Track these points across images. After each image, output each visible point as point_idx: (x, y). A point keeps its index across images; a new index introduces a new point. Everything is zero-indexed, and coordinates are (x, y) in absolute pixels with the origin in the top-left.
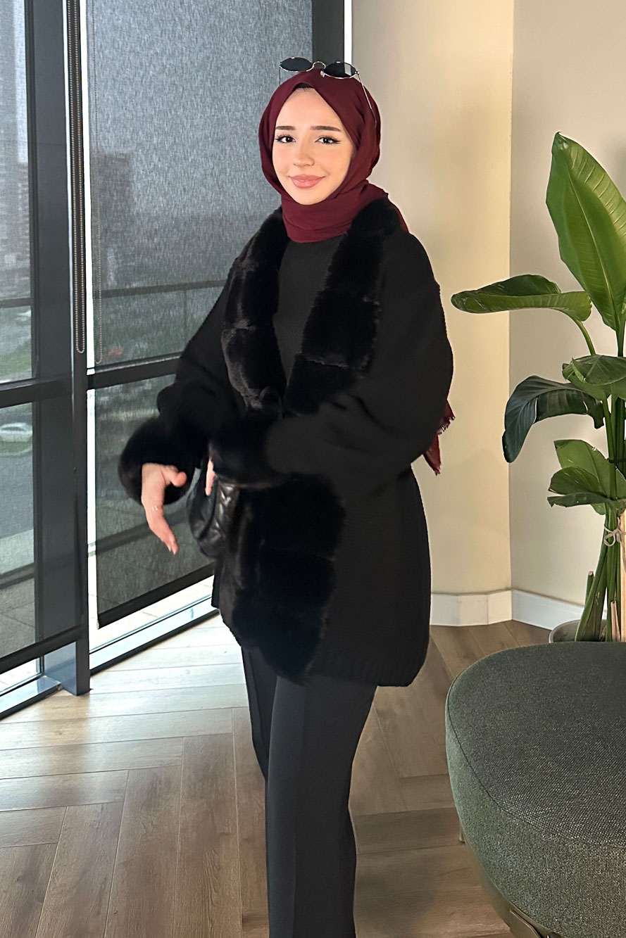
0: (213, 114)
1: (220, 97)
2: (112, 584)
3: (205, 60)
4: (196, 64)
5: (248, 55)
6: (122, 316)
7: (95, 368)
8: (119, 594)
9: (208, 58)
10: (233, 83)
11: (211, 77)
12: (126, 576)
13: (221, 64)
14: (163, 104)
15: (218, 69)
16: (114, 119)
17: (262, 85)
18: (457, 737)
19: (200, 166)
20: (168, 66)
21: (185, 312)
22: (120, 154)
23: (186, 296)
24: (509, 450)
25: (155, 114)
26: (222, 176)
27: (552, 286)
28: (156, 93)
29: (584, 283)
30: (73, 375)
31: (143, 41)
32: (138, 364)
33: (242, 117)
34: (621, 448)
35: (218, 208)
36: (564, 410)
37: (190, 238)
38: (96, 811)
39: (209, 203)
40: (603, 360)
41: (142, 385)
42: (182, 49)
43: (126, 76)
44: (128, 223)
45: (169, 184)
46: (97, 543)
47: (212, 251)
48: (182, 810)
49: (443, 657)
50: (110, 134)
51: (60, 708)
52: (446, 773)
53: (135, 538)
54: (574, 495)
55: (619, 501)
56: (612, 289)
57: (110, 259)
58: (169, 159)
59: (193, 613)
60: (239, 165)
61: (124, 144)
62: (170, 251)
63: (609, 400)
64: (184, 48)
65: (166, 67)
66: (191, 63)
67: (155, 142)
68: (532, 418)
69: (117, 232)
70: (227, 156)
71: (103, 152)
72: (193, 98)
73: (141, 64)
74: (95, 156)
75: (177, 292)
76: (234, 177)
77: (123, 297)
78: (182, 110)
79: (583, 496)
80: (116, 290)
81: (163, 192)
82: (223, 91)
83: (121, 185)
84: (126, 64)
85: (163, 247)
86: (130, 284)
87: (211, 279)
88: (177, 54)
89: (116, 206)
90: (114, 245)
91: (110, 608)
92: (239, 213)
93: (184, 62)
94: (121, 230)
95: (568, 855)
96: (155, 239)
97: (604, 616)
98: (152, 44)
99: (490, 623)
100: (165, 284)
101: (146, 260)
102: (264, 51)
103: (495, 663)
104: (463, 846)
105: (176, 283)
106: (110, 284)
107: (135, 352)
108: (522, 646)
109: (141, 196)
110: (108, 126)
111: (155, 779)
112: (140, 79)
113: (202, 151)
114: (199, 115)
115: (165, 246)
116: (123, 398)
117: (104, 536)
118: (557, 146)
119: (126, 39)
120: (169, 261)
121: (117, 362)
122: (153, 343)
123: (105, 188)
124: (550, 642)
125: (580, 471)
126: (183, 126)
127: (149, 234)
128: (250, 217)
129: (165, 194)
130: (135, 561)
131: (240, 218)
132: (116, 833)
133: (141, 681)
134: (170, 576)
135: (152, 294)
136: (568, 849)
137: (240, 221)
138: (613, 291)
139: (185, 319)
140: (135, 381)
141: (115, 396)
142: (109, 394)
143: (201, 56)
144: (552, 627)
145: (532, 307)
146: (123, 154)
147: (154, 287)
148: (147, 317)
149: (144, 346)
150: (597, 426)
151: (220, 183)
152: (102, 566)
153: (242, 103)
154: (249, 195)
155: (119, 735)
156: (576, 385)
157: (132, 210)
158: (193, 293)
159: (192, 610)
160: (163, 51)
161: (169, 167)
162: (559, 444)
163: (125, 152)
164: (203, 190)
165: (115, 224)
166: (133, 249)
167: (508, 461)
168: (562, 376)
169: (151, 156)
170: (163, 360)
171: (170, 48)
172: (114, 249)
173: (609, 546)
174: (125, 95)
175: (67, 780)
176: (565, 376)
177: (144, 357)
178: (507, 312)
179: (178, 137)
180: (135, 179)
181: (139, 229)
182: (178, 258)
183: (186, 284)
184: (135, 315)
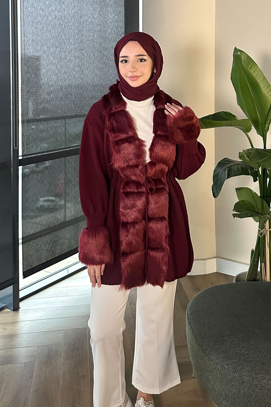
0: (79, 38)
1: (82, 30)
2: (30, 258)
3: (75, 13)
4: (71, 15)
5: (95, 11)
6: (35, 132)
7: (22, 156)
8: (33, 262)
9: (76, 12)
10: (88, 23)
11: (78, 21)
12: (36, 254)
13: (83, 15)
14: (55, 33)
15: (81, 17)
16: (33, 40)
17: (101, 24)
18: (191, 327)
19: (72, 62)
20: (58, 16)
21: (65, 129)
22: (35, 56)
23: (65, 121)
24: (215, 192)
25: (52, 38)
26: (83, 66)
27: (234, 116)
28: (52, 28)
29: (248, 115)
30: (12, 159)
31: (46, 4)
32: (42, 154)
33: (92, 39)
34: (266, 191)
35: (81, 81)
36: (239, 173)
37: (68, 95)
38: (22, 366)
39: (77, 79)
40: (258, 151)
41: (44, 164)
42: (64, 8)
43: (38, 20)
44: (39, 88)
45: (58, 70)
46: (22, 238)
47: (78, 100)
48: (63, 366)
49: (185, 289)
50: (30, 47)
51: (5, 317)
52: (186, 344)
53: (41, 236)
54: (245, 213)
55: (265, 216)
56: (261, 118)
57: (30, 105)
58: (58, 58)
59: (68, 271)
60: (91, 61)
61: (37, 51)
62: (58, 101)
63: (260, 169)
64: (65, 8)
65: (57, 16)
66: (69, 14)
67: (52, 50)
68: (225, 177)
69: (34, 92)
70: (85, 57)
71: (27, 55)
72: (69, 31)
73: (45, 15)
74: (24, 57)
75: (61, 120)
76: (88, 67)
77: (36, 123)
78: (64, 36)
79: (249, 213)
80: (32, 119)
81: (55, 74)
82: (83, 27)
83: (35, 70)
84: (38, 15)
85: (55, 99)
86: (39, 117)
87: (77, 114)
88: (62, 10)
89: (33, 80)
90: (31, 98)
91: (29, 269)
92: (90, 83)
93: (65, 14)
94: (35, 91)
95: (243, 382)
96: (51, 95)
97: (259, 269)
98: (50, 6)
99: (206, 274)
100: (56, 116)
101: (47, 105)
102: (102, 9)
103: (209, 292)
104: (195, 379)
105: (61, 116)
106: (30, 116)
107: (41, 148)
108: (221, 284)
109: (45, 76)
110: (29, 43)
111: (50, 350)
112: (45, 22)
113: (73, 55)
114: (72, 38)
115: (56, 98)
116: (35, 170)
117: (26, 235)
118: (235, 53)
119: (39, 3)
120: (58, 106)
121: (33, 153)
122: (50, 144)
123: (28, 72)
124: (234, 282)
125: (247, 202)
126: (65, 43)
127: (48, 93)
128: (95, 85)
129: (56, 75)
130: (40, 247)
131: (91, 85)
132: (31, 377)
133: (43, 303)
134: (57, 253)
135: (49, 121)
136: (243, 379)
137: (91, 87)
138: (261, 119)
139: (65, 132)
140: (41, 162)
141: (31, 169)
142: (29, 168)
143: (73, 11)
144: (235, 275)
145: (225, 126)
146: (36, 56)
147: (51, 118)
148: (47, 132)
149: (46, 145)
150: (255, 181)
151: (82, 69)
152: (25, 249)
153: (92, 33)
154: (95, 75)
155: (33, 329)
156: (245, 162)
157: (40, 82)
158: (69, 120)
159: (68, 269)
160: (56, 9)
161: (58, 62)
162: (238, 190)
163: (37, 55)
164: (74, 72)
165: (32, 89)
166: (41, 100)
167: (214, 197)
168: (239, 158)
169: (50, 57)
170: (55, 152)
171: (59, 8)
172: (32, 100)
173: (261, 236)
174: (38, 29)
175: (8, 352)
176: (240, 157)
177: (45, 151)
178: (214, 128)
179: (62, 48)
180: (42, 68)
181: (43, 91)
182: (62, 104)
183: (66, 116)
184: (42, 131)
